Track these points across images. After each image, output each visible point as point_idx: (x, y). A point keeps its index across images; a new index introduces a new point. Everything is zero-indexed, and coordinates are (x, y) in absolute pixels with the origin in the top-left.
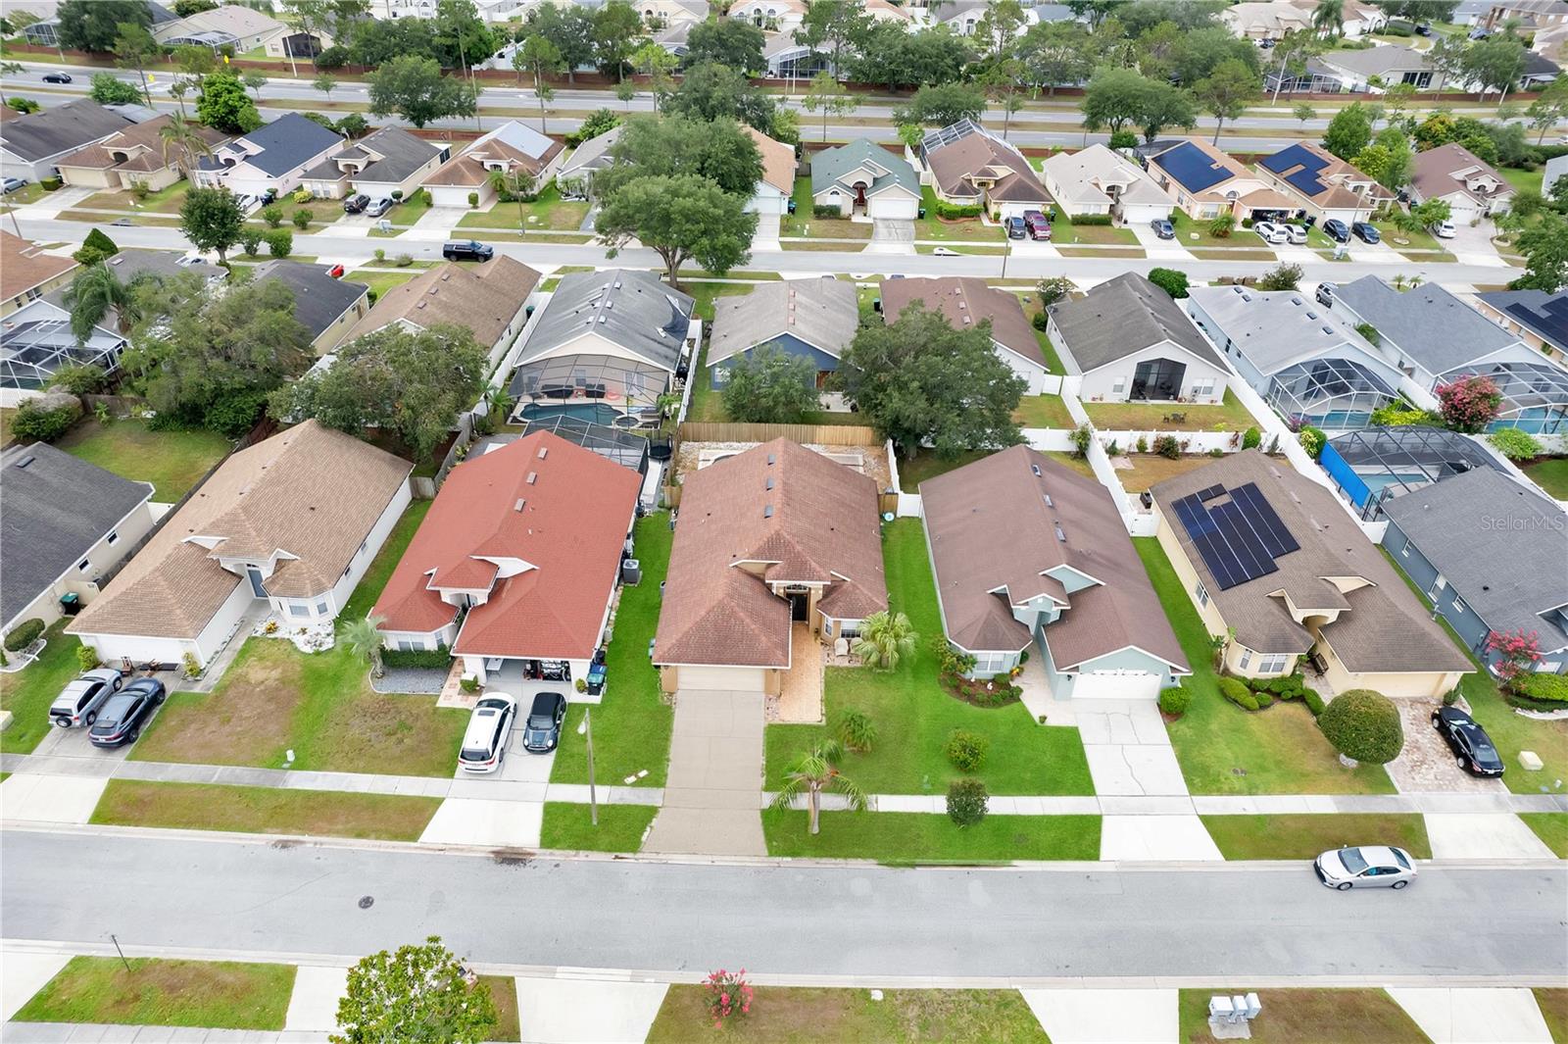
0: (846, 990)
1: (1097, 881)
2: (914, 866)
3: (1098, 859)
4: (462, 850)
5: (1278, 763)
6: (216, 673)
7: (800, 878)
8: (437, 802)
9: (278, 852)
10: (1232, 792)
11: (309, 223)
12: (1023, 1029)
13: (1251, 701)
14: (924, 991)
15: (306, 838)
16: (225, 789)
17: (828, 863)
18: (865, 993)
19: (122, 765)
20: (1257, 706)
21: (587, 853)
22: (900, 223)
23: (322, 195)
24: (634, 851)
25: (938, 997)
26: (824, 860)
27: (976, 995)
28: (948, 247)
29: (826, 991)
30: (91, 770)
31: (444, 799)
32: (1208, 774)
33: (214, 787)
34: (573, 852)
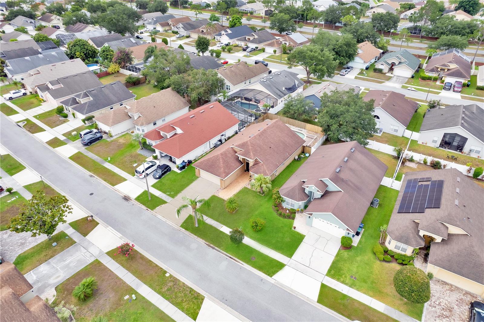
0: (161, 268)
1: (264, 283)
2: (213, 248)
3: (271, 277)
4: (119, 192)
5: (372, 282)
6: (114, 138)
7: (181, 236)
8: (125, 180)
9: (89, 177)
10: (343, 282)
11: (231, 51)
12: (193, 308)
13: (382, 257)
14: (179, 281)
15: (96, 177)
16: (93, 161)
17: (193, 236)
18: (165, 272)
19: (83, 150)
20: (382, 259)
21: (142, 205)
22: (403, 78)
23: (240, 46)
24: (152, 210)
25: (181, 284)
26: (192, 235)
27: (191, 290)
28: (415, 88)
29: (157, 265)
30: (78, 148)
31: (127, 180)
32: (339, 272)
33: (92, 160)
34: (139, 203)
